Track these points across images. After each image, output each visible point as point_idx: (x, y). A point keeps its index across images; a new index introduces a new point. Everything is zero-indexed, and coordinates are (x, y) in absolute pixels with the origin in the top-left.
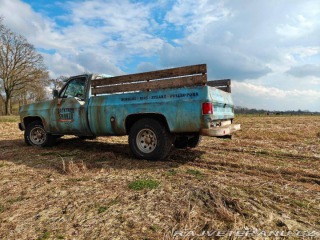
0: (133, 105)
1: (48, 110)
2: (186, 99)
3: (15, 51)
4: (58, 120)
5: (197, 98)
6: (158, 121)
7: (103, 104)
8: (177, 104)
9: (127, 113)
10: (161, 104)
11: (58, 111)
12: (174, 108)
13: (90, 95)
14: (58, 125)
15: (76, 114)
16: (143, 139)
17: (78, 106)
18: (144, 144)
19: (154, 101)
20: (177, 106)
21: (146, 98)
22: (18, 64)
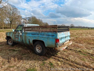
0: (35, 37)
1: (12, 35)
2: (50, 37)
3: (12, 10)
4: (15, 38)
5: (54, 37)
6: (42, 43)
7: (26, 35)
8: (48, 38)
9: (33, 39)
10: (43, 37)
11: (15, 36)
12: (47, 39)
13: (23, 32)
14: (15, 40)
15: (19, 37)
16: (38, 48)
17: (20, 35)
18: (38, 49)
19: (41, 36)
20: (48, 39)
21: (39, 35)
22: (13, 14)
